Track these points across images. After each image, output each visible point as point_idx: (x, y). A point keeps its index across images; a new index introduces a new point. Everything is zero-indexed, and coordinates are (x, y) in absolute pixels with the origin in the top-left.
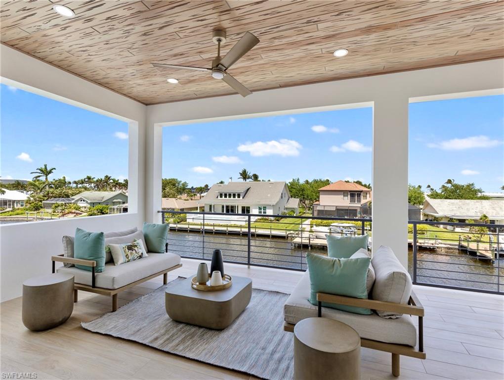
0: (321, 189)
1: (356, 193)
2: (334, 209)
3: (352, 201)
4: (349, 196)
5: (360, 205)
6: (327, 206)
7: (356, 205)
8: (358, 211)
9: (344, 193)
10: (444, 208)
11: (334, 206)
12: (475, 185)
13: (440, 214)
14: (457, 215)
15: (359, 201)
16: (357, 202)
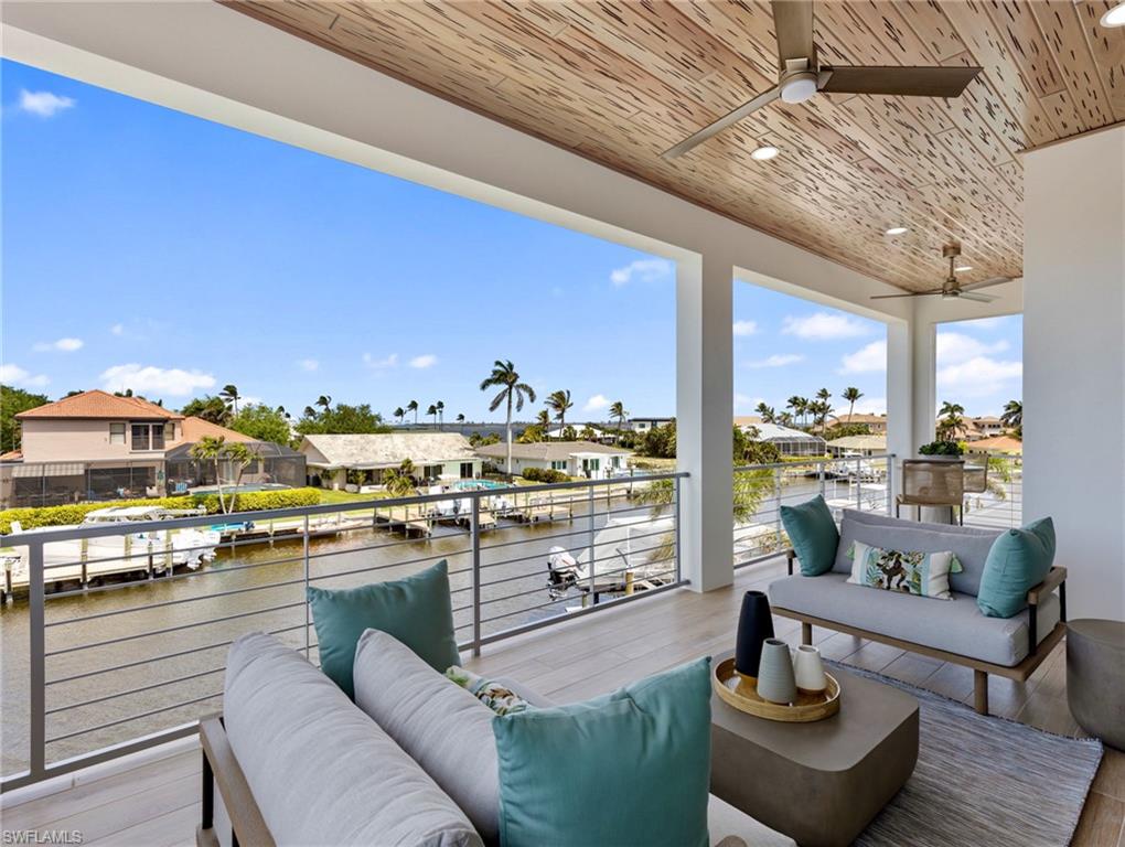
0: (26, 414)
1: (151, 425)
2: (81, 472)
3: (139, 443)
4: (129, 434)
5: (162, 456)
6: (50, 464)
7: (152, 455)
8: (157, 471)
9: (114, 424)
10: (336, 450)
11: (78, 463)
13: (333, 464)
14: (360, 462)
15: (159, 445)
16: (154, 448)
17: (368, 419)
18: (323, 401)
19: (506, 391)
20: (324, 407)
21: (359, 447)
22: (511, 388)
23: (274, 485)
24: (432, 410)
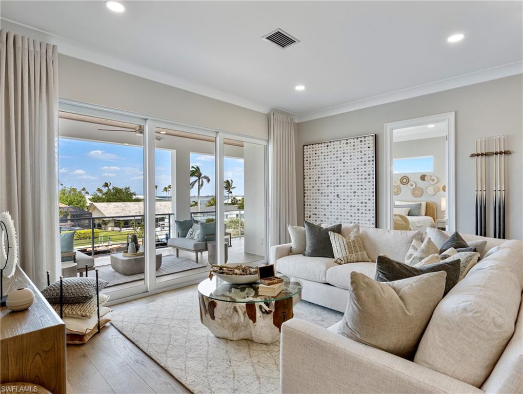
10: (109, 210)
12: (130, 189)
17: (129, 194)
18: (106, 185)
19: (197, 180)
20: (107, 188)
21: (121, 209)
22: (199, 179)
23: (76, 228)
24: (166, 189)
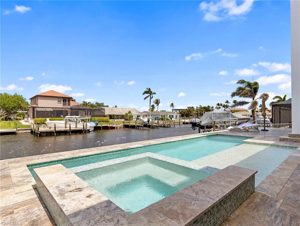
1: (67, 99)
3: (64, 104)
4: (62, 101)
5: (70, 107)
7: (67, 107)
8: (69, 111)
9: (59, 98)
16: (68, 105)
22: (151, 95)
